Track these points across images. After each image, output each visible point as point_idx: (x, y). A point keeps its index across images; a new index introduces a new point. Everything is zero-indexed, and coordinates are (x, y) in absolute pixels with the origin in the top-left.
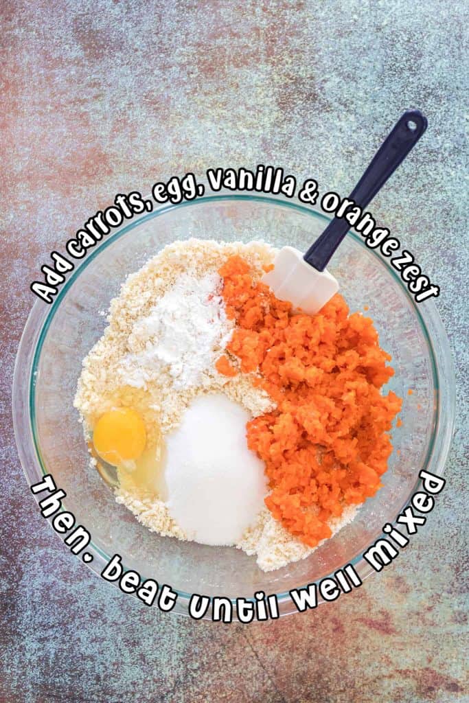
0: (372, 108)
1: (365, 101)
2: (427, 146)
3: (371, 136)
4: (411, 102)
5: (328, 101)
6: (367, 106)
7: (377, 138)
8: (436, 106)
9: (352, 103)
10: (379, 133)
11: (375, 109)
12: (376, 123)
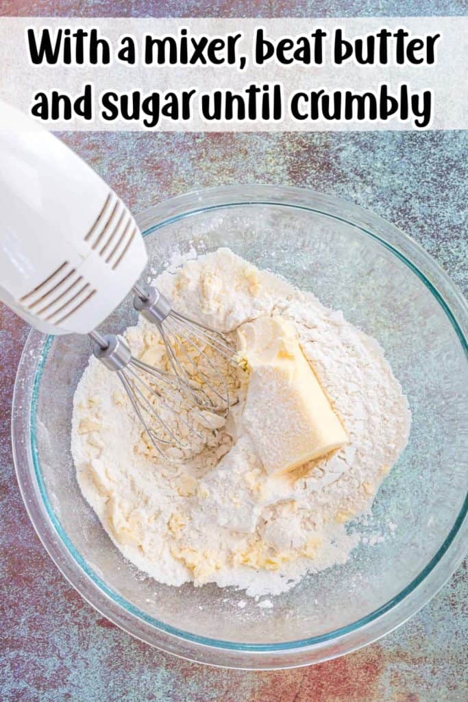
0: (390, 180)
1: (383, 172)
2: (448, 222)
3: (388, 209)
4: (432, 174)
5: (343, 171)
6: (385, 177)
7: (395, 212)
8: (459, 179)
9: (369, 174)
10: (397, 207)
11: (394, 181)
12: (394, 196)
